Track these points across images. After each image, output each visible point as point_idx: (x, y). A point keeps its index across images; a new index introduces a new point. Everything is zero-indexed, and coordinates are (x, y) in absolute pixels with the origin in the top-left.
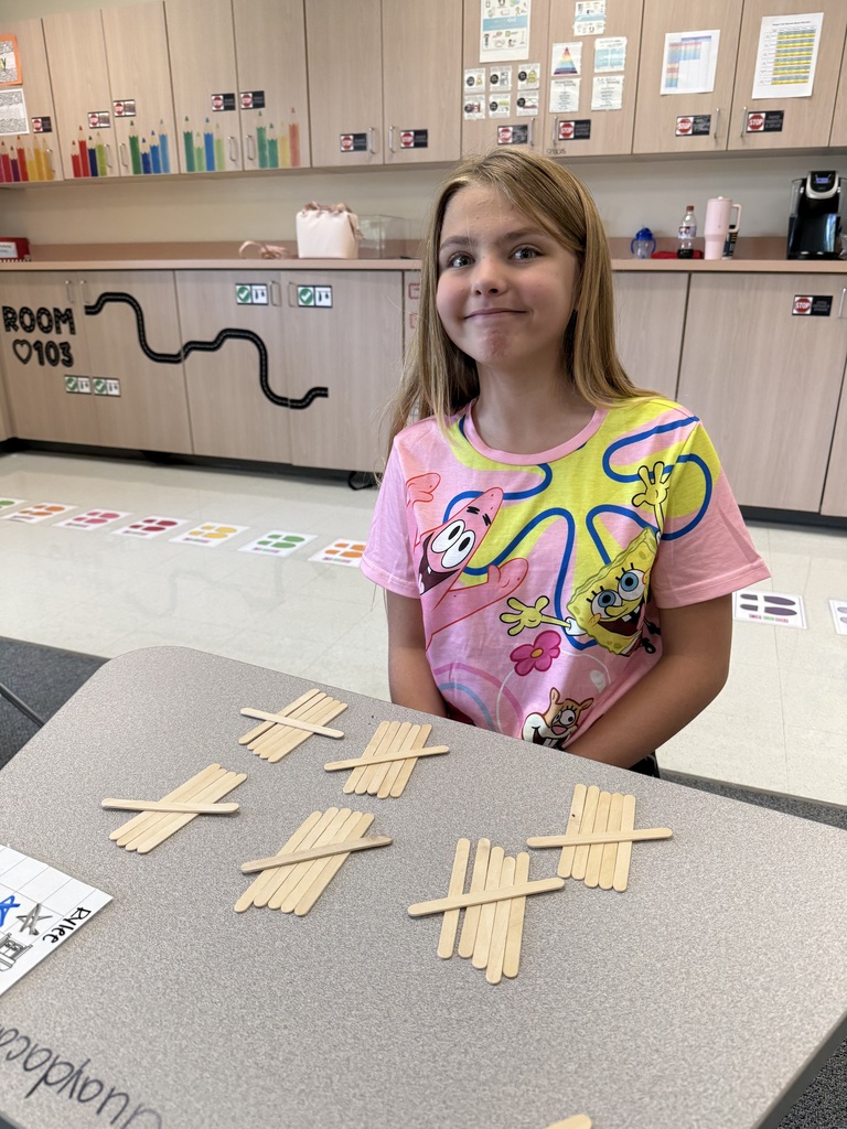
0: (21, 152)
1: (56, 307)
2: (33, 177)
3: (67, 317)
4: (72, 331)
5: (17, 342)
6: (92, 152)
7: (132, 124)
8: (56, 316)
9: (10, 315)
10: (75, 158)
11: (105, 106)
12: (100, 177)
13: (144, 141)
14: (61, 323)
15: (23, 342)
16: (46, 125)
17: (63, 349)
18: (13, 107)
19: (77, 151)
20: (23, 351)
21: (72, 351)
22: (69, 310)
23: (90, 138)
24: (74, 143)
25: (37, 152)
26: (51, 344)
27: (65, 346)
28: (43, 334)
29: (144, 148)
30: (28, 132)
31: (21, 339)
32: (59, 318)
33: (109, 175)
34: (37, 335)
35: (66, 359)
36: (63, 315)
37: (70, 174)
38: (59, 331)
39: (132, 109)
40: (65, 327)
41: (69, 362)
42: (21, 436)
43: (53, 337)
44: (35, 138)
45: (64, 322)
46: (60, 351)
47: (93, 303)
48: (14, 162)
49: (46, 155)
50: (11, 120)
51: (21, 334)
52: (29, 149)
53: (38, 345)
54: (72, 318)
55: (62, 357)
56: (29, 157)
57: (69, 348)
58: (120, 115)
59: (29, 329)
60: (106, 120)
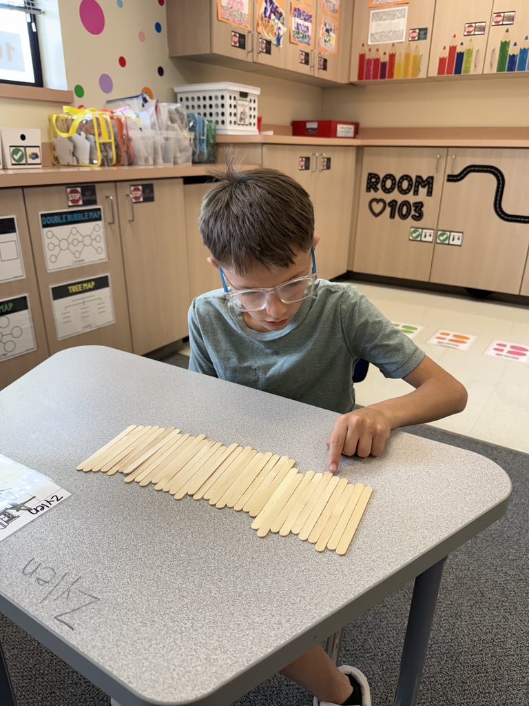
0: (392, 56)
1: (419, 174)
2: (399, 74)
3: (429, 183)
4: (430, 193)
5: (374, 200)
6: (461, 55)
7: (507, 31)
8: (416, 181)
9: (373, 180)
10: (442, 61)
11: (484, 17)
12: (462, 74)
13: (515, 44)
14: (420, 187)
15: (378, 201)
16: (423, 33)
17: (416, 207)
18: (396, 21)
19: (446, 54)
20: (377, 207)
21: (423, 209)
22: (432, 178)
23: (462, 44)
24: (445, 48)
25: (407, 56)
26: (406, 203)
27: (419, 206)
28: (401, 195)
29: (512, 51)
30: (403, 40)
31: (378, 197)
32: (420, 183)
33: (472, 72)
34: (396, 195)
35: (417, 215)
36: (424, 182)
37: (434, 72)
38: (416, 193)
39: (511, 19)
40: (423, 191)
41: (419, 217)
42: (356, 270)
43: (411, 198)
44: (409, 44)
45: (424, 187)
46: (413, 208)
47: (457, 172)
48: (384, 64)
49: (415, 57)
50: (390, 31)
51: (380, 194)
52: (400, 54)
53: (393, 204)
54: (432, 183)
55: (413, 213)
56: (399, 61)
57: (422, 206)
58: (497, 24)
59: (388, 191)
60: (483, 29)
